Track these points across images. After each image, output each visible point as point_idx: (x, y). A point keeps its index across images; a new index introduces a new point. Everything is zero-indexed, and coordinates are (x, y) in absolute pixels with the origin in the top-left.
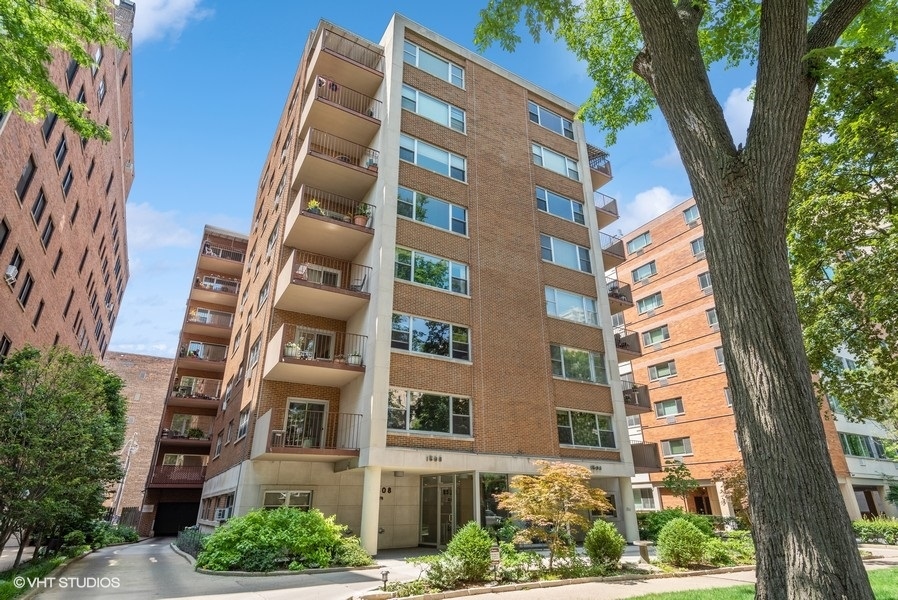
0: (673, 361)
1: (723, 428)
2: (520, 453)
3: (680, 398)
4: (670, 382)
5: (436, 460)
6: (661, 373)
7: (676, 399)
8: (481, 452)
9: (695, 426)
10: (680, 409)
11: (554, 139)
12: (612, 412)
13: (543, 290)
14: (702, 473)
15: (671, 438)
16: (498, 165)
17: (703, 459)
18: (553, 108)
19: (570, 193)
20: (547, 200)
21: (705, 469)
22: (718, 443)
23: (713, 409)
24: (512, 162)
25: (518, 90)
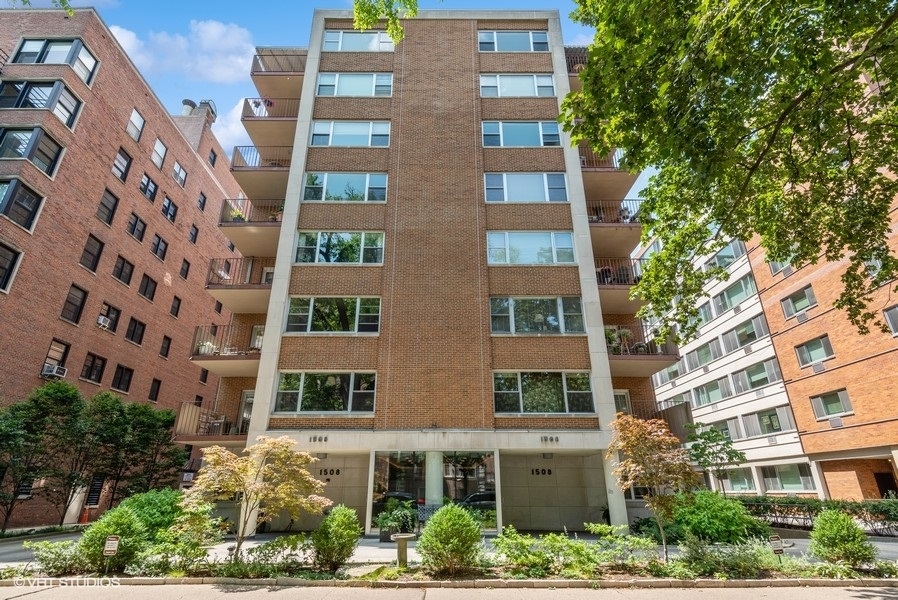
0: (809, 286)
1: (890, 369)
2: (435, 426)
3: (826, 335)
4: (810, 315)
5: (320, 440)
6: (799, 305)
7: (822, 337)
8: (381, 429)
9: (851, 373)
10: (829, 351)
11: (515, 60)
12: (589, 366)
13: (483, 238)
14: (871, 439)
15: (822, 392)
16: (431, 115)
17: (868, 417)
18: (516, 26)
19: (537, 114)
20: (501, 133)
21: (874, 433)
22: (887, 392)
23: (871, 343)
24: (450, 105)
25: (464, 24)
